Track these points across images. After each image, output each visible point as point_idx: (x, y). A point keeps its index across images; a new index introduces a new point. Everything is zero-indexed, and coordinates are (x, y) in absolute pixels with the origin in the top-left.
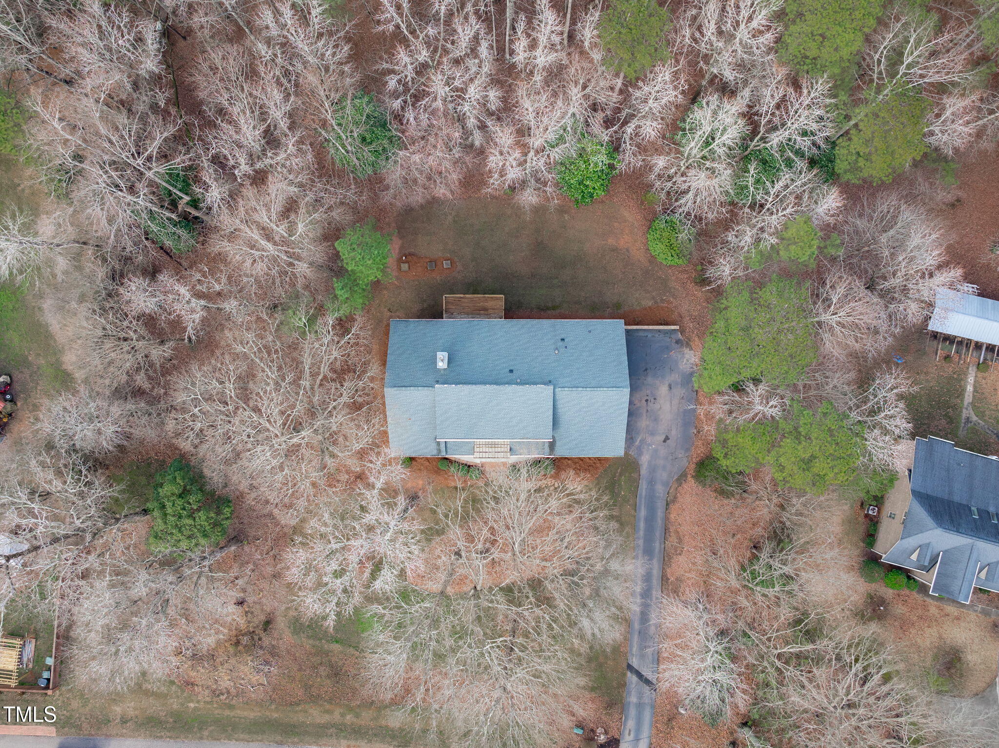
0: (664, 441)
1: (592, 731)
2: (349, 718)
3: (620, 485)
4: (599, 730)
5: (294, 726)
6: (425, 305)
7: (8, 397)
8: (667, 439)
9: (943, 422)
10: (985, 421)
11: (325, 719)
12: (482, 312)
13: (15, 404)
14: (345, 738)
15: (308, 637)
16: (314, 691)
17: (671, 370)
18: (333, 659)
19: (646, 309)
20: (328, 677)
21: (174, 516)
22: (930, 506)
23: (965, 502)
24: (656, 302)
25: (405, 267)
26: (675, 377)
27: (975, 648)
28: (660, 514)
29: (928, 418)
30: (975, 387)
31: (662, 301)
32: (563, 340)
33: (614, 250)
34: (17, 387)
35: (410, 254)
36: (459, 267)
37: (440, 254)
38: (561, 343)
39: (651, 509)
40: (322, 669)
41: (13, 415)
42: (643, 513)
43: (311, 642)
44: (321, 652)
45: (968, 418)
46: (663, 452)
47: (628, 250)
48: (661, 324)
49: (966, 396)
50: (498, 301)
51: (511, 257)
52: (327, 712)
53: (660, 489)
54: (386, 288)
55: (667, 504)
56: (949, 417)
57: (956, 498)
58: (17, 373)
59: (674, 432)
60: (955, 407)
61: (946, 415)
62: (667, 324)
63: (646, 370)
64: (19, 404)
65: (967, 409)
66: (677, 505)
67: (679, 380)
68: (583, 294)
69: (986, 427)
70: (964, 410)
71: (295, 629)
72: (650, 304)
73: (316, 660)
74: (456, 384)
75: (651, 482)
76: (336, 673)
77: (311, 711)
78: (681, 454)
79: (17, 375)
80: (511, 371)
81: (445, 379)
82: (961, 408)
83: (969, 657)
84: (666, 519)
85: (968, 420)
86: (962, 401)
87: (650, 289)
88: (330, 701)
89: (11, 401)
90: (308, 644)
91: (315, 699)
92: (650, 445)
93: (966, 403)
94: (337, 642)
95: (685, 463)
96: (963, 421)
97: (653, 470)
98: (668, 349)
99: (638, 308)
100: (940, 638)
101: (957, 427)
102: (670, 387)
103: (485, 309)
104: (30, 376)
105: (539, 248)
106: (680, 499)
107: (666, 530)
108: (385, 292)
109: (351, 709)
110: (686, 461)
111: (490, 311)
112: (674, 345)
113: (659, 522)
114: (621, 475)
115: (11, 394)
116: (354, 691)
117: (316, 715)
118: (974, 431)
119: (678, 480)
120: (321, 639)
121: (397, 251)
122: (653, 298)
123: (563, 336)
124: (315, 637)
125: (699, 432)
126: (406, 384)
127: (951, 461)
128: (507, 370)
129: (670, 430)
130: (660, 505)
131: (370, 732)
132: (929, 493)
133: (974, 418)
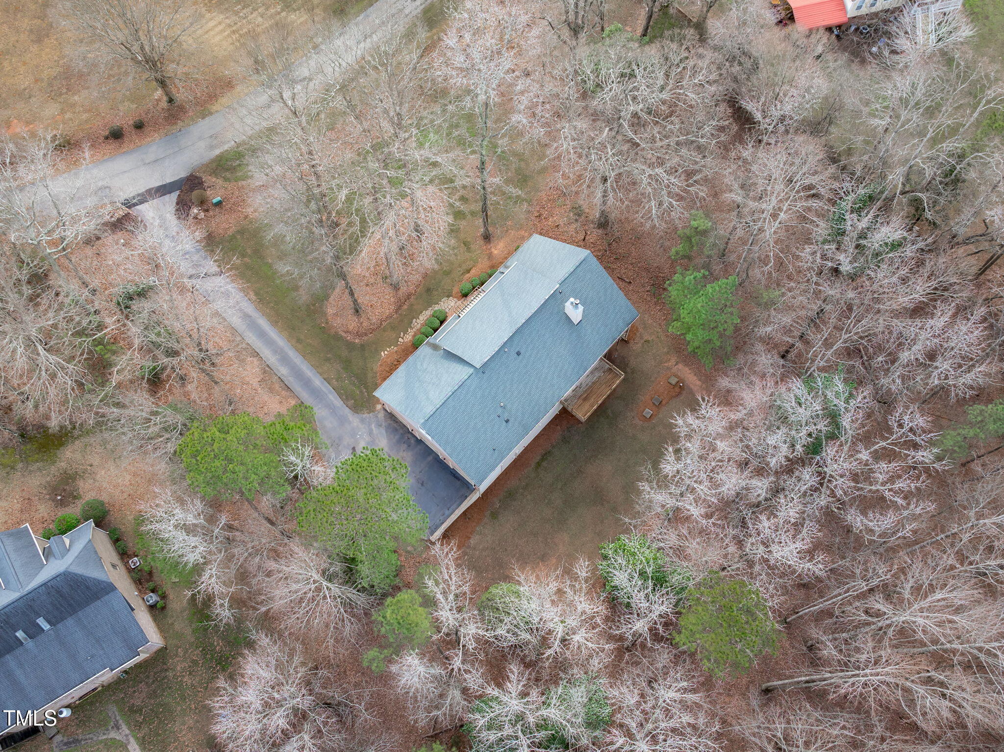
1: (207, 211)
3: (355, 385)
4: (202, 215)
8: (354, 452)
9: (138, 703)
10: (101, 742)
12: (584, 394)
19: (471, 534)
22: (88, 588)
23: (60, 626)
24: (469, 547)
25: (674, 381)
28: (303, 394)
29: (154, 692)
31: (466, 553)
32: (507, 421)
33: (543, 557)
35: (680, 394)
36: (637, 421)
37: (660, 416)
38: (505, 416)
39: (312, 390)
45: (118, 729)
48: (447, 533)
49: (137, 747)
50: (582, 414)
51: (610, 468)
54: (668, 353)
55: (304, 405)
56: (136, 712)
57: (70, 622)
60: (139, 726)
61: (140, 711)
63: (422, 485)
65: (127, 736)
68: (529, 497)
69: (95, 738)
70: (127, 732)
72: (472, 541)
74: (547, 301)
75: (333, 410)
80: (518, 354)
81: (556, 299)
82: (131, 731)
84: (295, 396)
85: (117, 727)
86: (137, 739)
87: (484, 553)
92: (363, 435)
93: (132, 740)
96: (121, 722)
97: (342, 420)
99: (477, 529)
101: (121, 710)
103: (585, 399)
105: (598, 497)
107: (287, 388)
108: (665, 350)
111: (580, 401)
113: (298, 387)
114: (361, 392)
118: (103, 724)
121: (692, 386)
122: (474, 549)
123: (510, 424)
126: (579, 269)
127: (101, 652)
128: (522, 352)
130: (310, 400)
132: (98, 603)
133: (113, 734)
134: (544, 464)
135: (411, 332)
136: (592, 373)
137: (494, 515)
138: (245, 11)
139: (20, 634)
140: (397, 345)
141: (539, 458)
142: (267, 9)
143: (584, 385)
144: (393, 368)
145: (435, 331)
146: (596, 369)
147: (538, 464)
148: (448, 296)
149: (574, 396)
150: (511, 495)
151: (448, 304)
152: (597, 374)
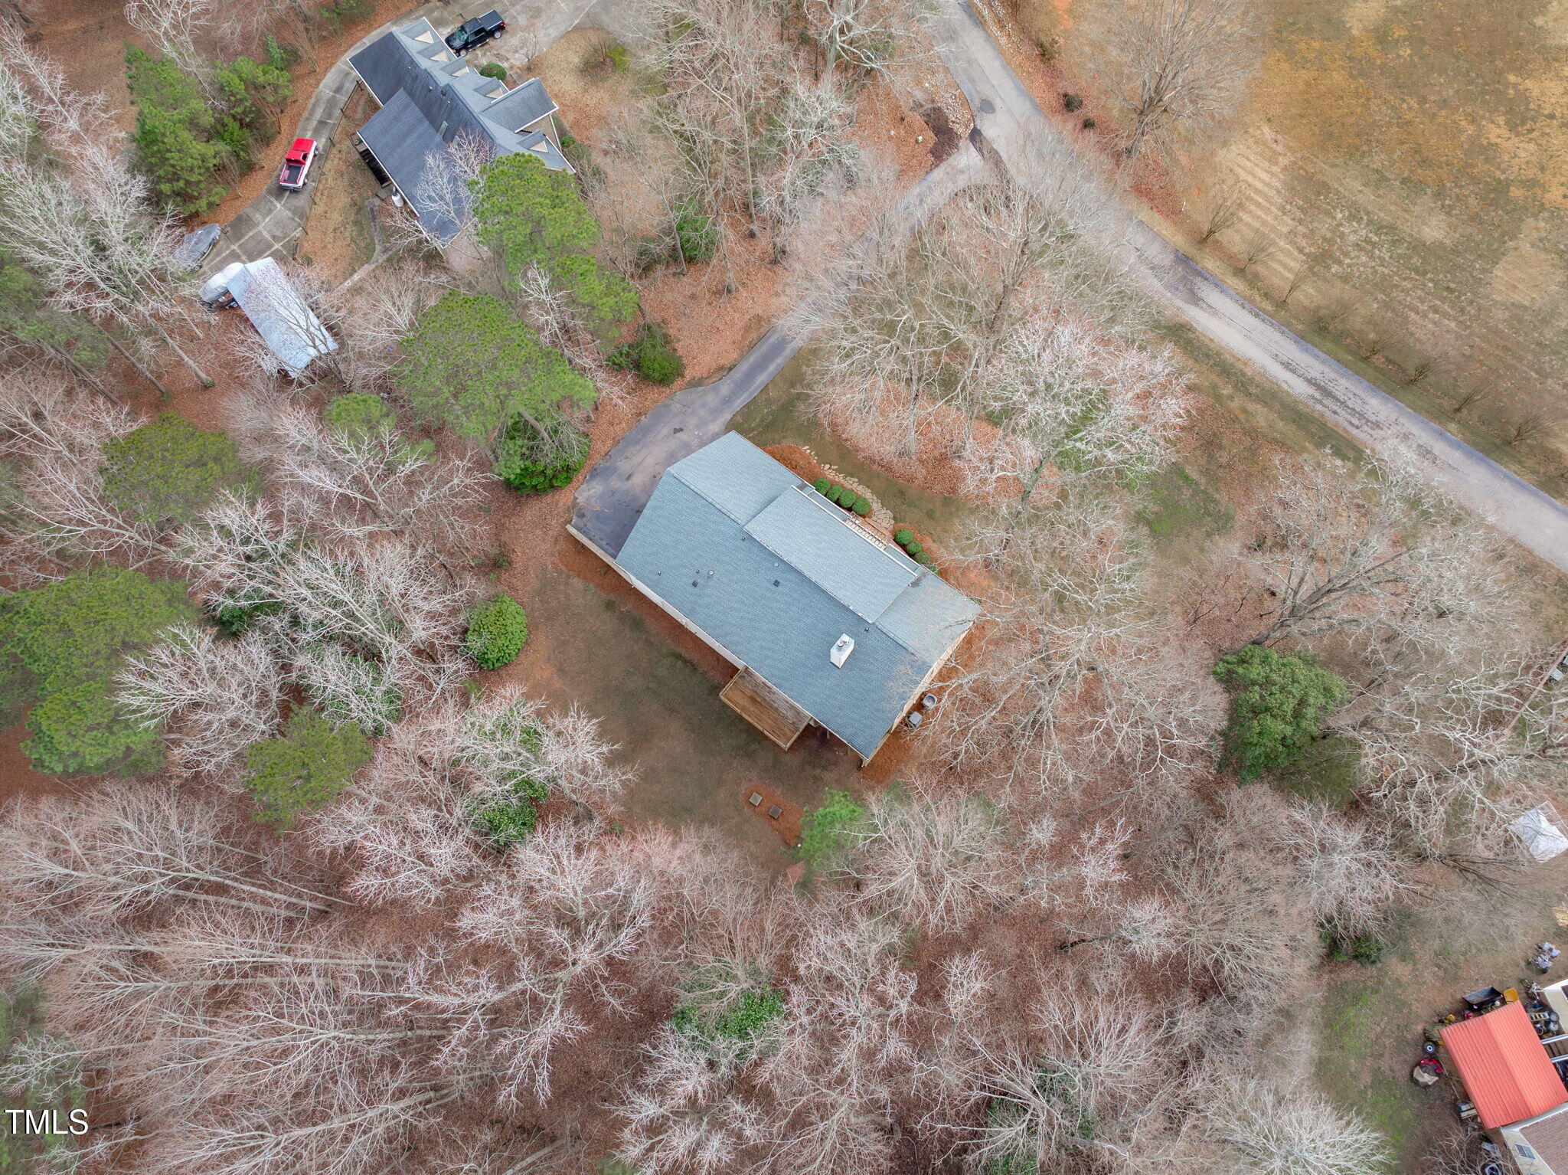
0: (681, 430)
2: (1226, 391)
5: (1294, 421)
6: (818, 771)
7: (1430, 1049)
8: (676, 431)
11: (1251, 406)
12: (759, 698)
13: (1425, 1032)
14: (1244, 375)
15: (1216, 502)
16: (1247, 441)
17: (613, 493)
18: (1203, 461)
19: (586, 578)
20: (1221, 447)
21: (1290, 693)
24: (568, 577)
25: (806, 834)
26: (616, 483)
27: (564, 65)
28: (745, 366)
30: (351, 275)
31: (560, 573)
32: (695, 584)
33: (562, 671)
34: (1410, 1055)
36: (744, 787)
37: (756, 820)
38: (700, 581)
39: (750, 375)
40: (1224, 460)
41: (1436, 1019)
42: (762, 379)
43: (1217, 496)
44: (1213, 479)
46: (692, 421)
47: (549, 659)
48: (583, 546)
50: (731, 696)
51: (678, 750)
52: (1245, 411)
53: (725, 387)
55: (730, 369)
58: (1398, 1074)
59: (665, 431)
62: (577, 542)
64: (1420, 1028)
66: (723, 362)
67: (615, 477)
68: (636, 648)
71: (1227, 522)
72: (575, 579)
73: (1221, 473)
74: (848, 609)
75: (728, 400)
76: (1210, 445)
77: (1264, 424)
78: (676, 407)
79: (1402, 1073)
80: (776, 583)
81: (858, 626)
83: (576, 60)
84: (742, 357)
87: (562, 597)
88: (1235, 420)
89: (1428, 1039)
90: (1222, 496)
91: (1252, 433)
92: (698, 437)
94: (1187, 477)
95: (679, 396)
96: (390, 253)
97: (716, 412)
98: (598, 517)
100: (586, 91)
102: (629, 477)
103: (753, 699)
104: (1382, 1055)
105: (639, 736)
106: (715, 366)
107: (752, 346)
109: (1218, 398)
110: (678, 396)
111: (749, 693)
112: (588, 515)
113: (753, 358)
114: (753, 430)
115: (1424, 1050)
116: (1201, 411)
117: (1262, 417)
119: (701, 385)
120: (1205, 492)
122: (567, 584)
123: (692, 589)
124: (1209, 499)
125: (640, 414)
128: (780, 588)
129: (667, 437)
130: (737, 374)
131: (1212, 362)
133: (378, 248)
134: (680, 663)
135: (840, 478)
136: (792, 707)
137: (610, 606)
138: (1295, 210)
139: (445, 124)
140: (819, 463)
141: (687, 656)
142: (1304, 236)
143: (773, 697)
144: (786, 460)
145: (837, 503)
146: (798, 713)
147: (678, 657)
148: (895, 518)
149: (757, 685)
150: (637, 624)
151: (884, 518)
152: (789, 714)
